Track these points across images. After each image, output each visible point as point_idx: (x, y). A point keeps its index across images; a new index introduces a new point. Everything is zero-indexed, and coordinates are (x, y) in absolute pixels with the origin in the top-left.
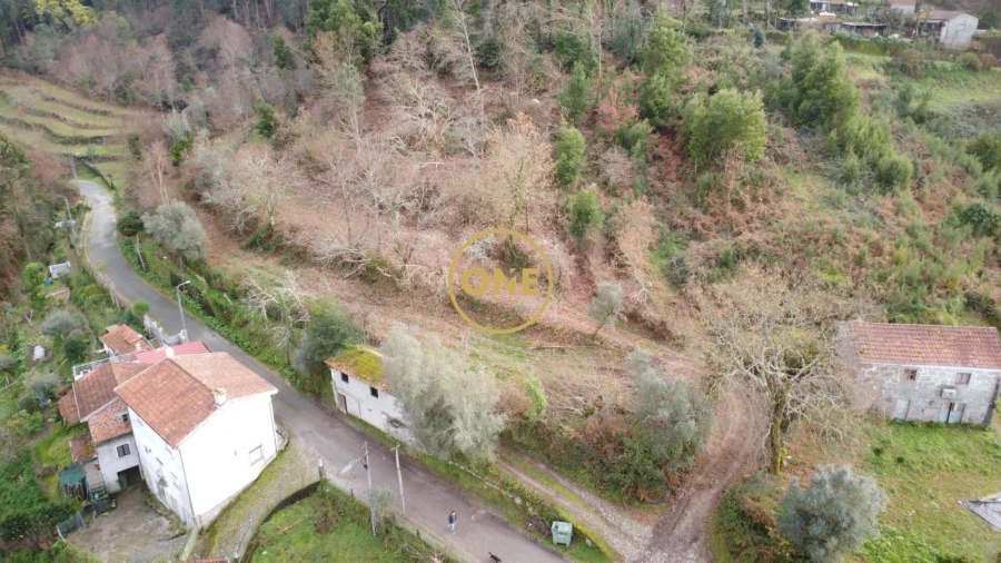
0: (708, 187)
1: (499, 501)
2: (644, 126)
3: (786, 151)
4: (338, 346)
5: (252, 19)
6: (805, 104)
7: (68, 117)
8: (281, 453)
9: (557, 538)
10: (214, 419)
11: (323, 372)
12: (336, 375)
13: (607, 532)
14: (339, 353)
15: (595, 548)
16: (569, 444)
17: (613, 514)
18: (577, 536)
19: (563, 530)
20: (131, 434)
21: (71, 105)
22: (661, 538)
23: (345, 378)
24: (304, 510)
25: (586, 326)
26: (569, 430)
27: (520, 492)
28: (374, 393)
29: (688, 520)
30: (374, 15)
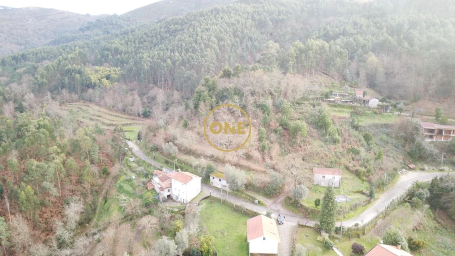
0: (294, 142)
1: (245, 198)
2: (280, 128)
3: (314, 134)
4: (212, 172)
5: (164, 87)
6: (319, 124)
8: (201, 192)
9: (256, 202)
10: (192, 181)
11: (208, 177)
12: (211, 178)
13: (264, 202)
14: (212, 173)
15: (262, 204)
16: (258, 188)
17: (265, 199)
18: (259, 202)
19: (256, 201)
20: (171, 187)
22: (274, 203)
23: (213, 178)
24: (207, 200)
25: (264, 170)
26: (258, 185)
27: (249, 196)
28: (220, 180)
29: (280, 200)
30: (214, 97)
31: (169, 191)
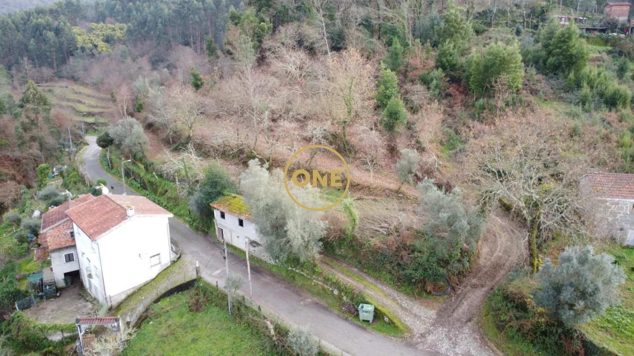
0: (483, 108)
1: (323, 293)
2: (439, 73)
3: (538, 86)
4: (220, 194)
6: (551, 60)
7: (87, 102)
8: (173, 262)
9: (363, 316)
11: (207, 214)
12: (217, 214)
13: (401, 313)
14: (220, 199)
15: (391, 323)
16: (375, 252)
17: (406, 301)
18: (378, 315)
19: (366, 311)
20: (74, 246)
21: (89, 96)
22: (442, 318)
23: (223, 216)
24: (184, 298)
25: (394, 186)
26: (375, 242)
27: (336, 285)
28: (241, 223)
29: (465, 306)
30: (268, 19)
31: (69, 258)
